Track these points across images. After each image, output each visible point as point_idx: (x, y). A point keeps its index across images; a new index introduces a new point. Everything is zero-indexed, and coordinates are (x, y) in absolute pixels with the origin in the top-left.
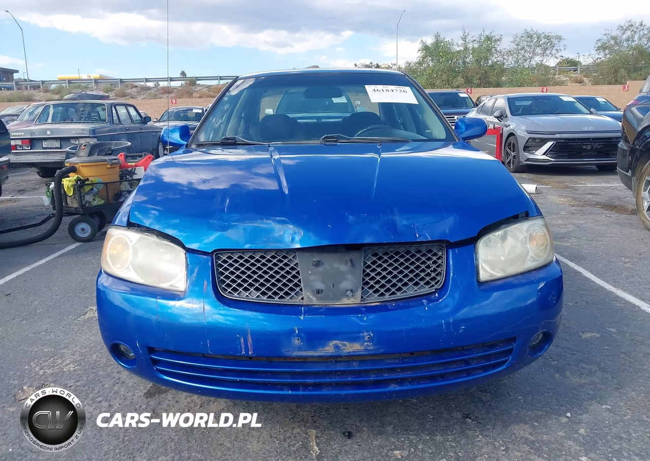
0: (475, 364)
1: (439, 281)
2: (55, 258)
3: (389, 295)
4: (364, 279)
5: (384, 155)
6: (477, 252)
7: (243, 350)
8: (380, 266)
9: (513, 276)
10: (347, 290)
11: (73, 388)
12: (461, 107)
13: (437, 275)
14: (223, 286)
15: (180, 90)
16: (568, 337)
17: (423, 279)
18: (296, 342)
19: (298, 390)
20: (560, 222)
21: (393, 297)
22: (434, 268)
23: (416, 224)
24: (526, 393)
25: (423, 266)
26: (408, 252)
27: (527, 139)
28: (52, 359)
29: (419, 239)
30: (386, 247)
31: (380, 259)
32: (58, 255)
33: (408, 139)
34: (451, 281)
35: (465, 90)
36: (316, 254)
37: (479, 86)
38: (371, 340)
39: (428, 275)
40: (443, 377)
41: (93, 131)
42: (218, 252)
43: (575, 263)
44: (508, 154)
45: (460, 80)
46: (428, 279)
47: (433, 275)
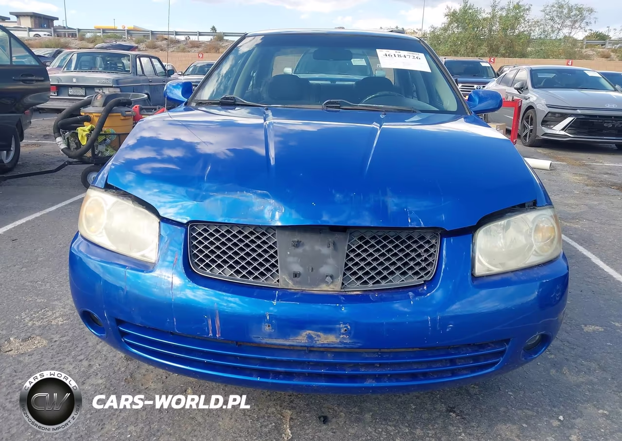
0: (460, 365)
1: (429, 272)
2: (66, 205)
3: (373, 284)
4: (346, 265)
5: (386, 126)
6: (474, 243)
7: (211, 332)
8: (366, 251)
9: (512, 272)
10: (327, 276)
11: (57, 343)
12: (482, 76)
13: (428, 265)
14: (196, 261)
15: (207, 45)
16: (569, 329)
17: (411, 268)
18: (267, 328)
19: (268, 378)
20: (572, 201)
21: (377, 287)
22: (425, 258)
23: (409, 207)
24: (518, 388)
25: (413, 255)
26: (398, 238)
27: (547, 113)
28: (43, 311)
29: (411, 225)
30: (375, 231)
31: (366, 243)
32: (69, 202)
33: (415, 109)
34: (442, 274)
35: (487, 59)
36: (297, 234)
37: (503, 56)
38: (347, 332)
39: (418, 264)
40: (425, 375)
41: (117, 81)
42: (193, 224)
43: (583, 247)
44: (525, 127)
45: (484, 49)
46: (417, 268)
47: (424, 265)
